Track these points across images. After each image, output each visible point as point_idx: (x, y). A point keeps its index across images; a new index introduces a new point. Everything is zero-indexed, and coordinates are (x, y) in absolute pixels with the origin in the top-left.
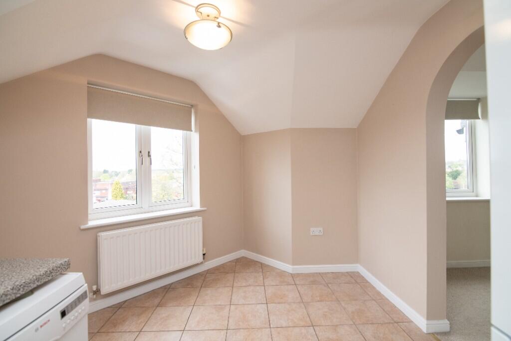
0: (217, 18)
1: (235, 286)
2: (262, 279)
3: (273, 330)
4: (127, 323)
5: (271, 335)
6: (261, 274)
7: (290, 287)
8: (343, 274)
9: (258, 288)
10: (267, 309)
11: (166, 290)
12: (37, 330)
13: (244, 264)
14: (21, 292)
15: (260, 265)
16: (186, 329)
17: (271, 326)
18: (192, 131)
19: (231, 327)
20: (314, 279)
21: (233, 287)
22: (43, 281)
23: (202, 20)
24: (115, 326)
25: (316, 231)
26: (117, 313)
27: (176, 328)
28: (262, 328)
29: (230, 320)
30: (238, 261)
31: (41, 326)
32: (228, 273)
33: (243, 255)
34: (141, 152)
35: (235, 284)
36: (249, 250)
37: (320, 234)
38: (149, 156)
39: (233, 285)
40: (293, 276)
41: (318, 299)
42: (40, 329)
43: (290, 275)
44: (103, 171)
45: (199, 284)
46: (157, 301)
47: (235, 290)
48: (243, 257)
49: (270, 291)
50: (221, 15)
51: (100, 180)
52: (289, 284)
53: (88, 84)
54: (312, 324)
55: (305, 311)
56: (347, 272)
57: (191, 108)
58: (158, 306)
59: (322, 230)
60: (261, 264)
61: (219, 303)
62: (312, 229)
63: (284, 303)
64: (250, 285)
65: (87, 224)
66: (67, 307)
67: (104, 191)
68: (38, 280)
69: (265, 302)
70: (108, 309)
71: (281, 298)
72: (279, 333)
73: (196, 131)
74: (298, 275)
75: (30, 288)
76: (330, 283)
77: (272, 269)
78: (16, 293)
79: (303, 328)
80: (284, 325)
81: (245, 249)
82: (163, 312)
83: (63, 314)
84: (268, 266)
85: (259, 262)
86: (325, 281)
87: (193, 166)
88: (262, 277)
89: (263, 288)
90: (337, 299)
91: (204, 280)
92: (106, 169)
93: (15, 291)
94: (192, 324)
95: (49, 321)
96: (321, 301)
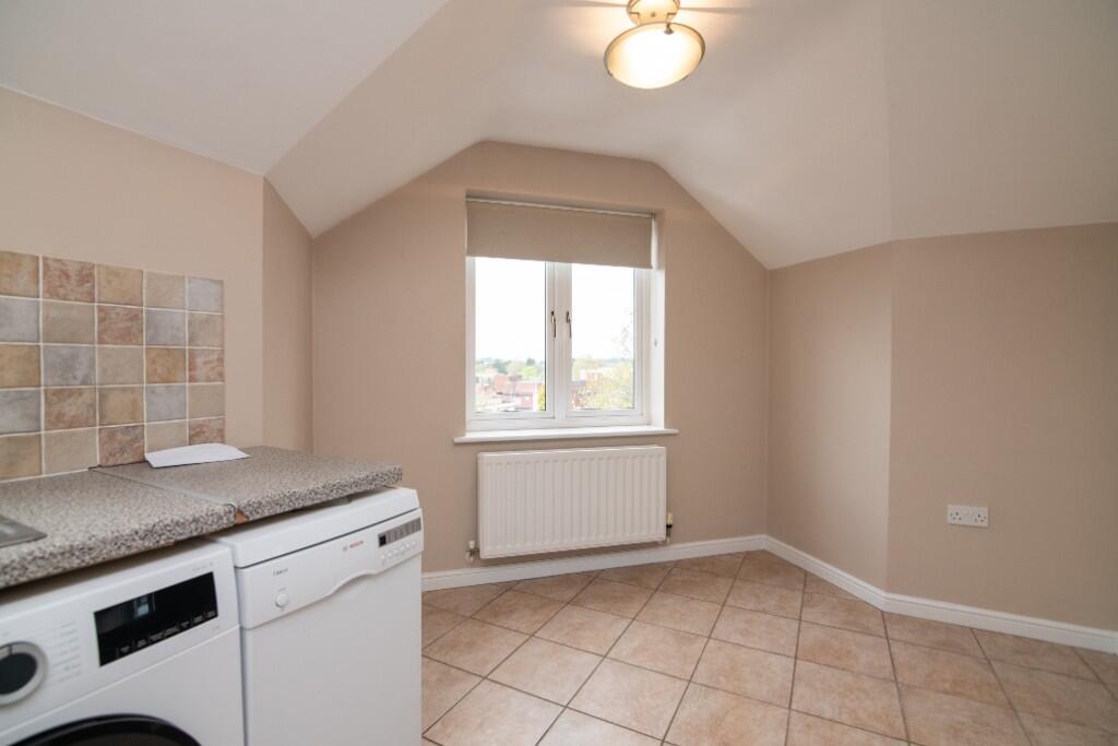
0: (674, 14)
1: (728, 603)
2: (798, 604)
3: (794, 714)
4: (515, 616)
5: (788, 724)
6: (799, 595)
7: (870, 640)
8: (1053, 648)
9: (782, 621)
10: (792, 668)
11: (590, 579)
12: (345, 549)
13: (762, 566)
14: (334, 495)
15: (802, 576)
16: (612, 655)
17: (794, 706)
18: (650, 267)
19: (698, 678)
20: (947, 639)
21: (723, 605)
22: (363, 488)
23: (641, 25)
24: (496, 615)
25: (968, 514)
26: (504, 596)
27: (591, 649)
28: (770, 703)
29: (702, 667)
30: (749, 556)
31: (351, 546)
32: (717, 576)
33: (764, 547)
34: (553, 313)
35: (731, 601)
36: (781, 540)
37: (979, 524)
38: (568, 321)
39: (725, 602)
40: (885, 617)
41: (947, 686)
42: (349, 549)
43: (879, 614)
44: (526, 361)
45: (654, 585)
46: (570, 594)
47: (726, 611)
48: (764, 552)
49: (811, 635)
50: (682, 5)
51: (520, 376)
52: (867, 632)
53: (467, 196)
54: (908, 736)
55: (896, 702)
56: (1073, 648)
57: (650, 219)
58: (568, 603)
59: (984, 511)
60: (806, 573)
61: (686, 628)
62: (952, 508)
63: (844, 669)
64: (765, 612)
65: (463, 435)
66: (389, 532)
67: (527, 398)
68: (356, 484)
69: (792, 654)
70: (494, 587)
71: (838, 658)
72: (808, 726)
73: (659, 268)
74: (902, 619)
75: (346, 494)
76: (1002, 661)
77: (832, 590)
78: (327, 494)
79: (879, 737)
80: (828, 715)
81: (771, 533)
82: (577, 615)
83: (383, 541)
84: (820, 581)
85: (800, 569)
86: (983, 652)
87: (653, 340)
88: (800, 600)
89: (795, 625)
90: (1010, 703)
91: (665, 578)
92: (532, 358)
93: (327, 492)
94: (624, 649)
95: (362, 542)
96: (956, 694)
